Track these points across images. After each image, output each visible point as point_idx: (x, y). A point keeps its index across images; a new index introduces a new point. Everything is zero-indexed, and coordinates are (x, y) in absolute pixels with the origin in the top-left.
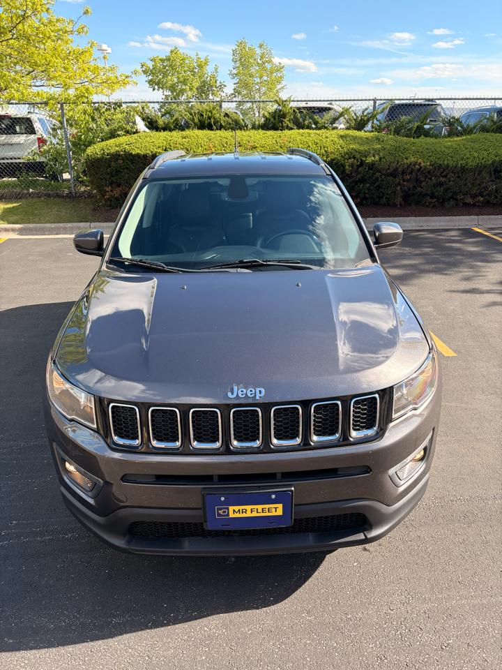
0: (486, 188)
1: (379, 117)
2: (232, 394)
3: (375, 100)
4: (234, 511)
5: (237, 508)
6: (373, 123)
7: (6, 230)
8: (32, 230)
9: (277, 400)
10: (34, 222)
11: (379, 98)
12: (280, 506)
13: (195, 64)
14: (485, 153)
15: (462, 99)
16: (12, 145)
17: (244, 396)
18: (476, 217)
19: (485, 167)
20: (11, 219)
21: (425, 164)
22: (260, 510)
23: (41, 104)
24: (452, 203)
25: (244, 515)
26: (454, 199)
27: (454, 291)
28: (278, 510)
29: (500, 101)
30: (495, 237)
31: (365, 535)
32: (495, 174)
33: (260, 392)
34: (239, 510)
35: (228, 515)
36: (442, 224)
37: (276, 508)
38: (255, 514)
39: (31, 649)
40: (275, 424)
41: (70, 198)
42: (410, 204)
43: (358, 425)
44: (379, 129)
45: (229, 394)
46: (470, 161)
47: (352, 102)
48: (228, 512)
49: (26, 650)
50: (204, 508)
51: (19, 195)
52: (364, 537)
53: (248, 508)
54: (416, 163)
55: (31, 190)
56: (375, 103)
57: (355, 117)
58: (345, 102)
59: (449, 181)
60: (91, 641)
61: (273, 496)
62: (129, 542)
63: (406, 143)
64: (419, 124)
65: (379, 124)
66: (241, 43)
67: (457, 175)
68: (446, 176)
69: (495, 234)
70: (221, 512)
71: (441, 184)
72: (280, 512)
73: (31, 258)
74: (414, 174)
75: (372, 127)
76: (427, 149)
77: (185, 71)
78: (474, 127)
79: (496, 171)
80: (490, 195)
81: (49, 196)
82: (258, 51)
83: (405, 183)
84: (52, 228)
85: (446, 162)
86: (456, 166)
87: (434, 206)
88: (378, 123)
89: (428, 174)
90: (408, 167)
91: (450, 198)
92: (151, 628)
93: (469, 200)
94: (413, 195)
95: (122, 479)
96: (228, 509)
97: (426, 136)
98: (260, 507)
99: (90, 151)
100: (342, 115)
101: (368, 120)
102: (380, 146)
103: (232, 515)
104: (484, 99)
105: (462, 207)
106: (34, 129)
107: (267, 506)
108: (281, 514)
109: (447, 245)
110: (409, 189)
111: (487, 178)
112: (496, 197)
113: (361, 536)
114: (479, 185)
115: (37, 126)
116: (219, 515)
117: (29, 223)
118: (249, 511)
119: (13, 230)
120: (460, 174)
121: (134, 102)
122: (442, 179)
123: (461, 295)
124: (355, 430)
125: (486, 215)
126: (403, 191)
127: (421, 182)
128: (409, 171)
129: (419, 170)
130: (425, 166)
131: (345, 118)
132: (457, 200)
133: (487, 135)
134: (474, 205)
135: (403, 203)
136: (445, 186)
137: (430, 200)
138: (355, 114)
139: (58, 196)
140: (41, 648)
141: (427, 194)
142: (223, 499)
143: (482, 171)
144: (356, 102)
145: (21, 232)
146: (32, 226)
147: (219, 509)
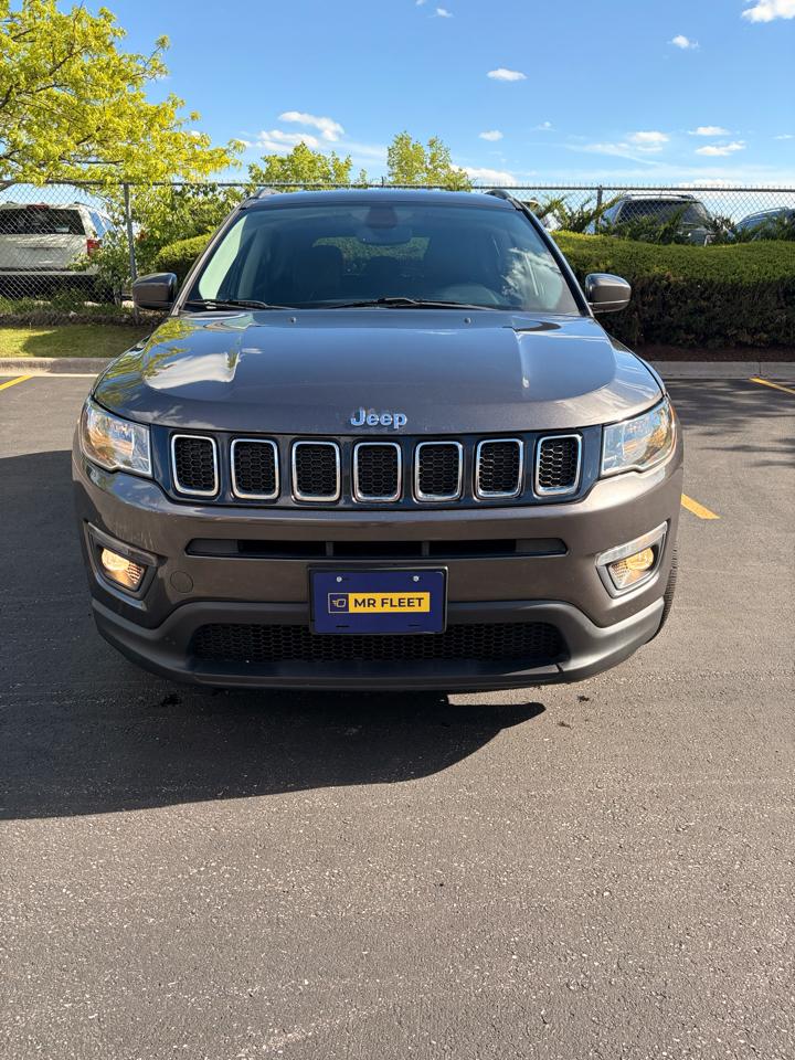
0: (771, 319)
1: (607, 214)
2: (358, 420)
3: (600, 190)
4: (356, 601)
5: (360, 597)
6: (597, 222)
7: (31, 365)
8: (70, 367)
9: (426, 431)
10: (75, 356)
11: (606, 186)
12: (426, 596)
13: (331, 168)
14: (770, 267)
15: (733, 190)
16: (48, 249)
17: (376, 423)
18: (757, 363)
19: (769, 285)
20: (39, 350)
21: (678, 278)
22: (396, 602)
23: (94, 183)
24: (719, 341)
25: (371, 610)
26: (721, 335)
27: (718, 449)
28: (421, 603)
29: (792, 194)
30: (785, 389)
31: (558, 667)
32: (785, 297)
33: (400, 419)
34: (364, 601)
35: (347, 608)
36: (703, 372)
37: (420, 599)
38: (387, 609)
39: (32, 817)
40: (421, 470)
41: (131, 325)
42: (654, 342)
43: (549, 479)
44: (606, 231)
45: (353, 422)
46: (745, 276)
47: (566, 192)
48: (347, 603)
49: (24, 818)
50: (310, 601)
51: (53, 319)
52: (557, 671)
53: (378, 596)
54: (662, 277)
55: (72, 313)
56: (600, 194)
57: (570, 214)
58: (554, 191)
59: (714, 307)
60: (127, 810)
61: (416, 578)
62: (192, 666)
63: (646, 249)
64: (667, 225)
65: (606, 225)
66: (401, 139)
67: (725, 297)
68: (708, 299)
69: (785, 386)
70: (336, 603)
71: (701, 311)
72: (425, 607)
73: (66, 399)
74: (659, 294)
75: (596, 229)
76: (679, 257)
77: (315, 178)
78: (754, 233)
79: (787, 293)
80: (778, 330)
81: (99, 322)
82: (428, 152)
83: (646, 308)
84: (101, 364)
85: (708, 277)
86: (724, 283)
87: (692, 347)
88: (605, 223)
89: (681, 293)
90: (650, 284)
91: (716, 334)
92: (222, 798)
93: (747, 338)
94: (659, 327)
95: (186, 549)
96: (347, 599)
97: (677, 243)
98: (395, 596)
99: (164, 251)
100: (549, 209)
101: (590, 219)
102: (607, 252)
103: (352, 609)
104: (768, 190)
105: (735, 348)
106: (82, 227)
107: (407, 595)
108: (428, 610)
109: (710, 396)
110: (652, 320)
111: (773, 304)
112: (788, 334)
113: (554, 669)
114: (761, 313)
115: (87, 223)
116: (333, 608)
117: (67, 356)
118: (378, 603)
119: (42, 365)
120: (731, 296)
121: (236, 185)
122: (704, 303)
123: (730, 453)
124: (543, 485)
125: (772, 361)
126: (644, 321)
127: (671, 307)
128: (651, 289)
129: (667, 288)
130: (677, 282)
131: (554, 215)
132: (726, 337)
133: (774, 243)
134: (753, 346)
135: (643, 340)
136: (707, 315)
137: (684, 336)
138: (570, 209)
139: (113, 322)
140: (46, 817)
141: (680, 327)
142: (339, 579)
143: (764, 292)
144: (571, 191)
145: (53, 368)
146: (70, 360)
147: (333, 598)
